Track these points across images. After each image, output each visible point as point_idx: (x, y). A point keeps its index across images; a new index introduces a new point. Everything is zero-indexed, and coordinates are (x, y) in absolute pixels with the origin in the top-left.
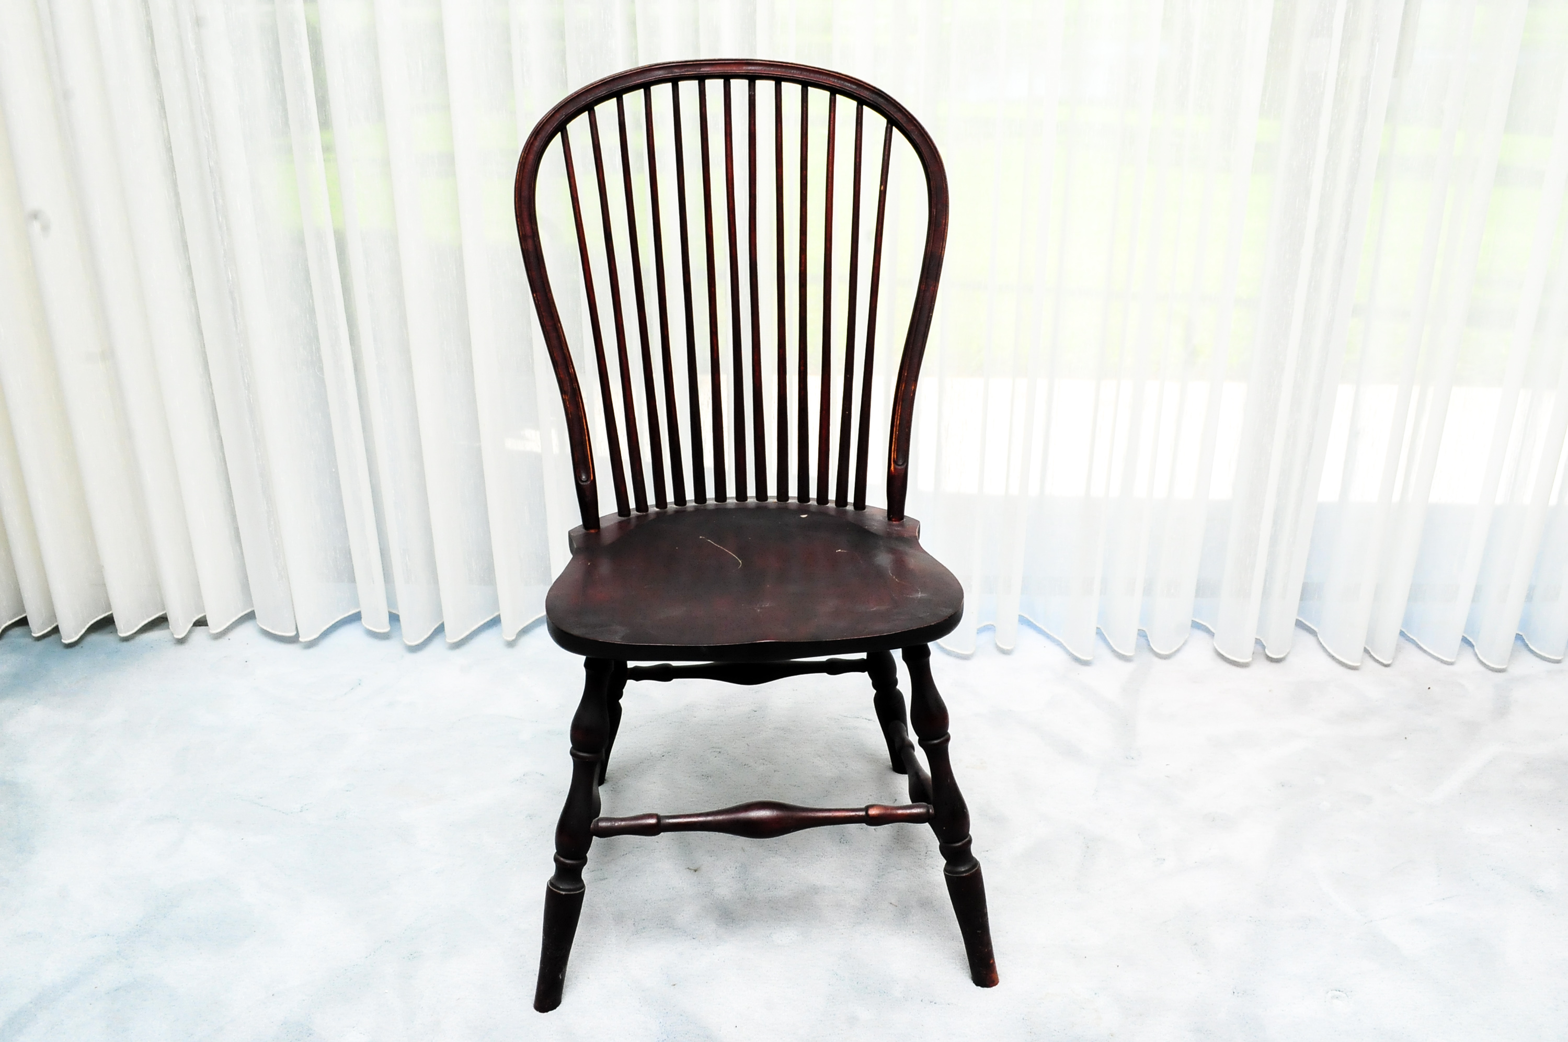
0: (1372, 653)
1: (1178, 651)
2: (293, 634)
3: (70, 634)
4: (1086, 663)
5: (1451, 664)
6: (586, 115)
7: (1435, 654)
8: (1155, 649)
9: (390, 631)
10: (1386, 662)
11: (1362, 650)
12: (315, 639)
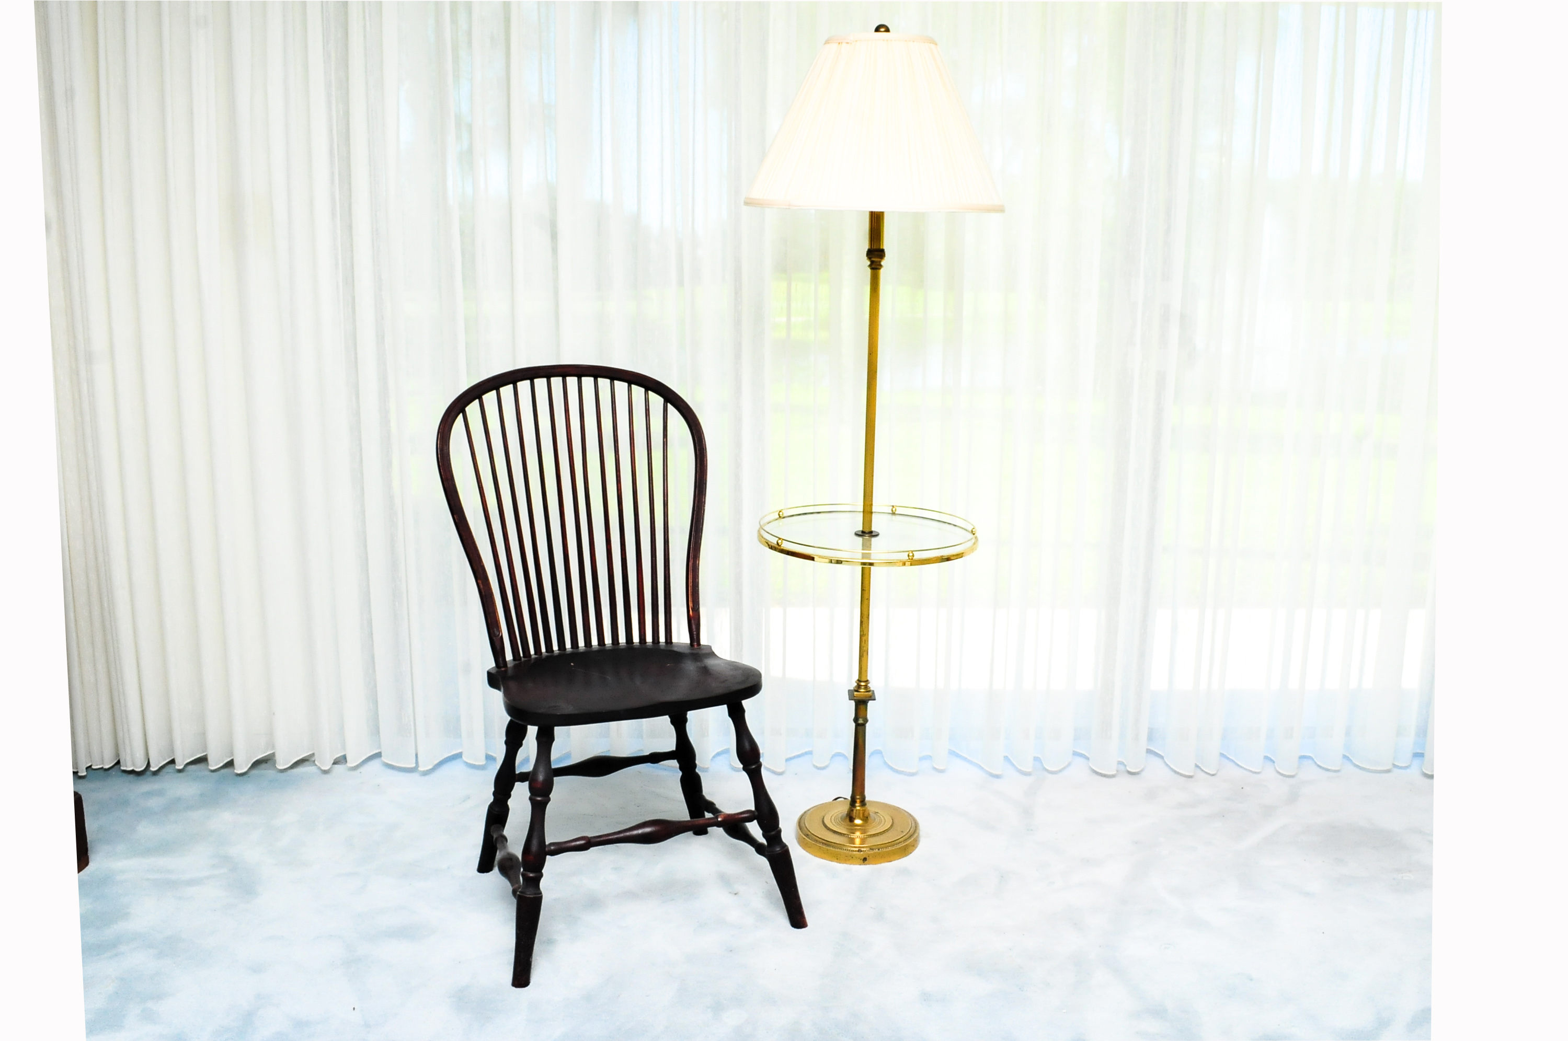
0: (1202, 768)
1: (1064, 768)
2: (414, 765)
3: (240, 768)
4: (998, 777)
5: (1258, 773)
6: (477, 401)
7: (1248, 768)
8: (1047, 768)
9: (485, 765)
10: (1212, 773)
11: (1194, 766)
12: (430, 769)
